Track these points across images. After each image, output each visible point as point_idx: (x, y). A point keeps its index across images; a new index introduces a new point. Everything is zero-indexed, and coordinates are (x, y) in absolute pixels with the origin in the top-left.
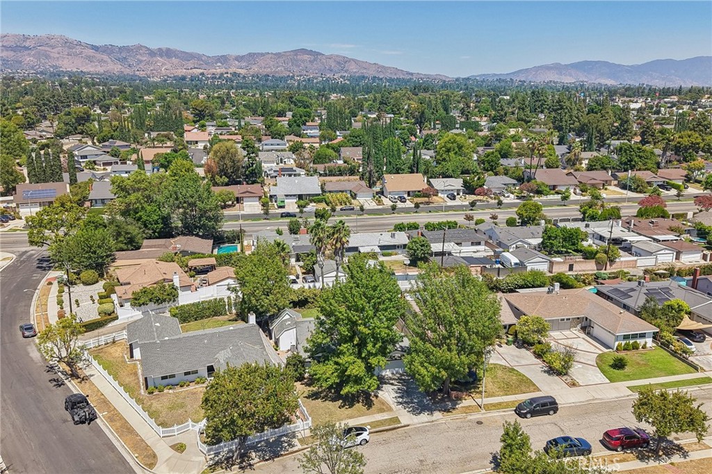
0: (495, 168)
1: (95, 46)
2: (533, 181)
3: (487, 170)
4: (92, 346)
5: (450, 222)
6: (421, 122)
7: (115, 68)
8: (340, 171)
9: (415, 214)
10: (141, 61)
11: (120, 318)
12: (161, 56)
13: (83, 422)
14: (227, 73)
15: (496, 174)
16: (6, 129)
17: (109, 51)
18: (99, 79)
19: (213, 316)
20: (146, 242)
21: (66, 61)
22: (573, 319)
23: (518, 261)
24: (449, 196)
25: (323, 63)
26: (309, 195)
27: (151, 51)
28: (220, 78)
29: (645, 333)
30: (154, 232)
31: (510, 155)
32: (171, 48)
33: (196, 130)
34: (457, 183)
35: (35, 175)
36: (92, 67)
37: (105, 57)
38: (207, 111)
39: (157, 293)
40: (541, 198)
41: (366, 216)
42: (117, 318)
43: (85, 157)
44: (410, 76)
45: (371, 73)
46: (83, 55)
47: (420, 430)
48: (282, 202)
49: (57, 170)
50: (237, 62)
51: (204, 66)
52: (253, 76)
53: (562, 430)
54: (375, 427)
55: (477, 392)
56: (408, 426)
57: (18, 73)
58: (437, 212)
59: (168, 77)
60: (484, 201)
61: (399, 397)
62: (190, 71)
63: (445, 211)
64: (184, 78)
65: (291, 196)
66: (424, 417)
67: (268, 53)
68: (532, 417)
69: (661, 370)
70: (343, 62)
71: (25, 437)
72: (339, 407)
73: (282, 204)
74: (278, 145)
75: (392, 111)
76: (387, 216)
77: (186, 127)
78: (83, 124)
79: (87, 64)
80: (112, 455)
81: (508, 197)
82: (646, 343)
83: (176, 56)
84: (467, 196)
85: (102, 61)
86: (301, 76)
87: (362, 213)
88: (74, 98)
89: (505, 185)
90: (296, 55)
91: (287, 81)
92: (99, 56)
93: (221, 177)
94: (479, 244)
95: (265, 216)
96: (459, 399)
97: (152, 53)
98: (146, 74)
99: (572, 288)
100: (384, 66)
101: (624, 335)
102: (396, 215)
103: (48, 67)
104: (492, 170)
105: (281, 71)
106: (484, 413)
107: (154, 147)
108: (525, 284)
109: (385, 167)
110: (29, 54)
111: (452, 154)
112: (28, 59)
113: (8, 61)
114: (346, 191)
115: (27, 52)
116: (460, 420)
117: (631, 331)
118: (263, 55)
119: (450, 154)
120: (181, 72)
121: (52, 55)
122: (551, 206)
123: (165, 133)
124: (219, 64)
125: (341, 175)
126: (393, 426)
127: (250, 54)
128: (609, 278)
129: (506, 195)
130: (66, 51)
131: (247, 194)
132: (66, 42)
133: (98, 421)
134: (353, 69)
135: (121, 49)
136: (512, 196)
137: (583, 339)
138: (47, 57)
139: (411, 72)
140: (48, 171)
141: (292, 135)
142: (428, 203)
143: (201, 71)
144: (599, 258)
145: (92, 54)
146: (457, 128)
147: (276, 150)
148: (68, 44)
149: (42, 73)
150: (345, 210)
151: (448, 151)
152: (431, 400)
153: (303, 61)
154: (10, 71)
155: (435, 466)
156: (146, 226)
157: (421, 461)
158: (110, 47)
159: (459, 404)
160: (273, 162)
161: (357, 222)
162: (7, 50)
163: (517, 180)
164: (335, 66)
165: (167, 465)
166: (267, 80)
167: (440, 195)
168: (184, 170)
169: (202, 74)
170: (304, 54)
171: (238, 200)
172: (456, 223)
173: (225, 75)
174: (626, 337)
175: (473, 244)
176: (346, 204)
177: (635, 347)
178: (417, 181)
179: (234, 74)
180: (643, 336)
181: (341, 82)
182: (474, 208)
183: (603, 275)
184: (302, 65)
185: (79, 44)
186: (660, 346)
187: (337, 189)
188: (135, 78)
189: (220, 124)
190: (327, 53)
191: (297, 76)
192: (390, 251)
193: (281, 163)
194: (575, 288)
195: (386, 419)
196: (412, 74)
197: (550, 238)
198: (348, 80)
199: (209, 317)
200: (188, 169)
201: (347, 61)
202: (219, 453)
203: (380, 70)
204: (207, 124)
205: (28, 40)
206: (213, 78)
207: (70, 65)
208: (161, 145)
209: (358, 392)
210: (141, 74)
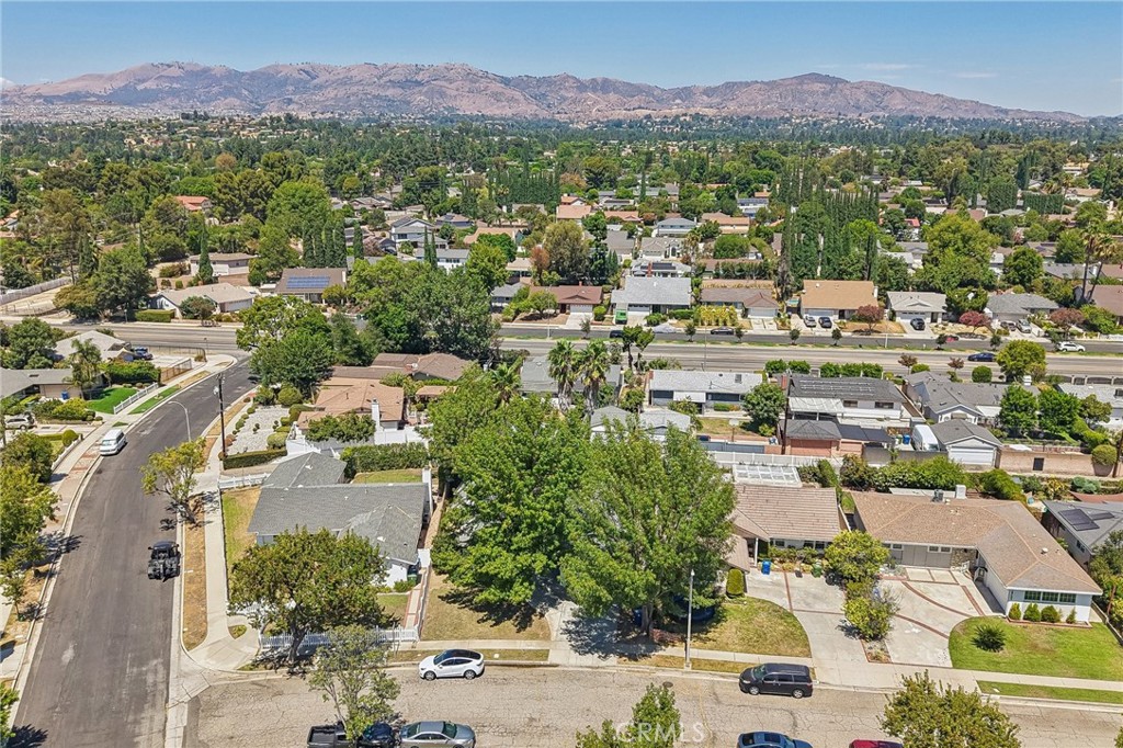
0: (1029, 280)
1: (506, 79)
2: (1086, 307)
3: (1014, 283)
4: (235, 486)
5: (869, 366)
6: (952, 195)
7: (527, 109)
8: (741, 270)
9: (831, 349)
10: (564, 99)
11: (289, 453)
12: (594, 90)
13: (158, 578)
14: (685, 115)
15: (1030, 290)
16: (310, 195)
17: (523, 85)
18: (502, 125)
19: (408, 467)
20: (381, 357)
21: (465, 101)
22: (956, 550)
23: (936, 442)
24: (915, 323)
25: (845, 97)
26: (670, 307)
27: (582, 83)
28: (672, 123)
29: (1074, 595)
30: (397, 343)
31: (1077, 258)
32: (610, 78)
33: (579, 203)
34: (936, 302)
35: (312, 257)
36: (498, 108)
37: (517, 94)
38: (607, 175)
39: (343, 427)
40: (1095, 339)
41: (745, 346)
42: (285, 454)
43: (403, 236)
44: (1002, 116)
45: (929, 110)
46: (488, 92)
47: (570, 676)
48: (622, 314)
49: (340, 252)
50: (705, 97)
51: (654, 105)
52: (724, 119)
53: (795, 725)
54: (505, 658)
55: (701, 639)
56: (556, 666)
57: (402, 118)
58: (872, 348)
59: (599, 122)
60: (977, 336)
61: (573, 622)
62: (632, 113)
63: (889, 348)
64: (619, 124)
65: (641, 306)
66: (592, 659)
67: (757, 82)
68: (760, 693)
69: (1072, 665)
70: (881, 92)
71: (88, 583)
72: (478, 622)
73: (622, 318)
74: (681, 227)
75: (920, 175)
76: (781, 348)
77: (565, 197)
78: (429, 190)
79: (492, 104)
80: (160, 624)
81: (1029, 332)
82: (1073, 613)
83: (616, 91)
84: (950, 324)
85: (512, 99)
86: (803, 117)
87: (737, 339)
88: (445, 153)
89: (1033, 310)
90: (801, 84)
91: (777, 125)
92: (509, 92)
93: (550, 273)
94: (891, 406)
95: (584, 334)
96: (663, 642)
97: (582, 86)
98: (569, 118)
99: (1007, 498)
100: (953, 99)
101: (1027, 592)
102: (797, 347)
103: (442, 109)
104: (1022, 283)
105: (771, 108)
106: (687, 672)
107: (500, 226)
108: (919, 482)
109: (819, 268)
110: (420, 92)
111: (950, 251)
112: (419, 98)
113: (394, 101)
114: (735, 304)
115: (417, 89)
116: (637, 674)
117: (1041, 587)
118: (747, 84)
119: (946, 251)
120: (619, 114)
121: (449, 92)
122: (1101, 354)
123: (529, 205)
124: (678, 101)
125: (742, 277)
126: (535, 662)
127: (728, 83)
128: (1098, 491)
129: (1025, 328)
130: (468, 85)
131: (577, 300)
132: (468, 74)
133: (177, 579)
134: (897, 105)
135: (540, 81)
136: (1035, 330)
137: (964, 587)
138: (442, 95)
139: (1004, 107)
140: (329, 253)
141: (718, 213)
142: (869, 332)
143: (648, 112)
144: (1098, 452)
145: (500, 90)
146: (1019, 207)
147: (671, 236)
148: (471, 76)
149: (432, 118)
150: (717, 333)
151: (945, 246)
152: (618, 635)
153: (812, 93)
154: (392, 115)
155: (547, 731)
156: (386, 335)
157: (532, 719)
158: (525, 79)
159: (656, 651)
160: (659, 253)
161: (705, 353)
162: (394, 87)
163: (1057, 302)
164: (866, 101)
165: (209, 651)
166: (744, 126)
167: (898, 319)
168: (486, 260)
169: (648, 117)
170: (813, 82)
171: (564, 308)
172: (879, 370)
173: (682, 119)
174: (1029, 596)
175: (878, 405)
176: (725, 325)
177: (1050, 617)
178: (862, 293)
179: (697, 117)
180: (1069, 599)
181: (870, 126)
182: (943, 346)
183: (1087, 485)
184: (810, 99)
185: (486, 75)
186: (1108, 625)
187: (720, 300)
188: (550, 124)
189: (620, 194)
190: (853, 80)
191: (797, 118)
192: (728, 404)
193: (673, 255)
194: (1012, 499)
195: (530, 650)
196: (1006, 112)
197: (1015, 407)
198: (882, 123)
199: (401, 468)
200: (494, 258)
201: (888, 91)
202: (277, 648)
203: (946, 105)
204: (600, 193)
205: (422, 72)
206: (662, 123)
207: (468, 107)
208: (508, 223)
209: (519, 603)
210: (562, 118)
